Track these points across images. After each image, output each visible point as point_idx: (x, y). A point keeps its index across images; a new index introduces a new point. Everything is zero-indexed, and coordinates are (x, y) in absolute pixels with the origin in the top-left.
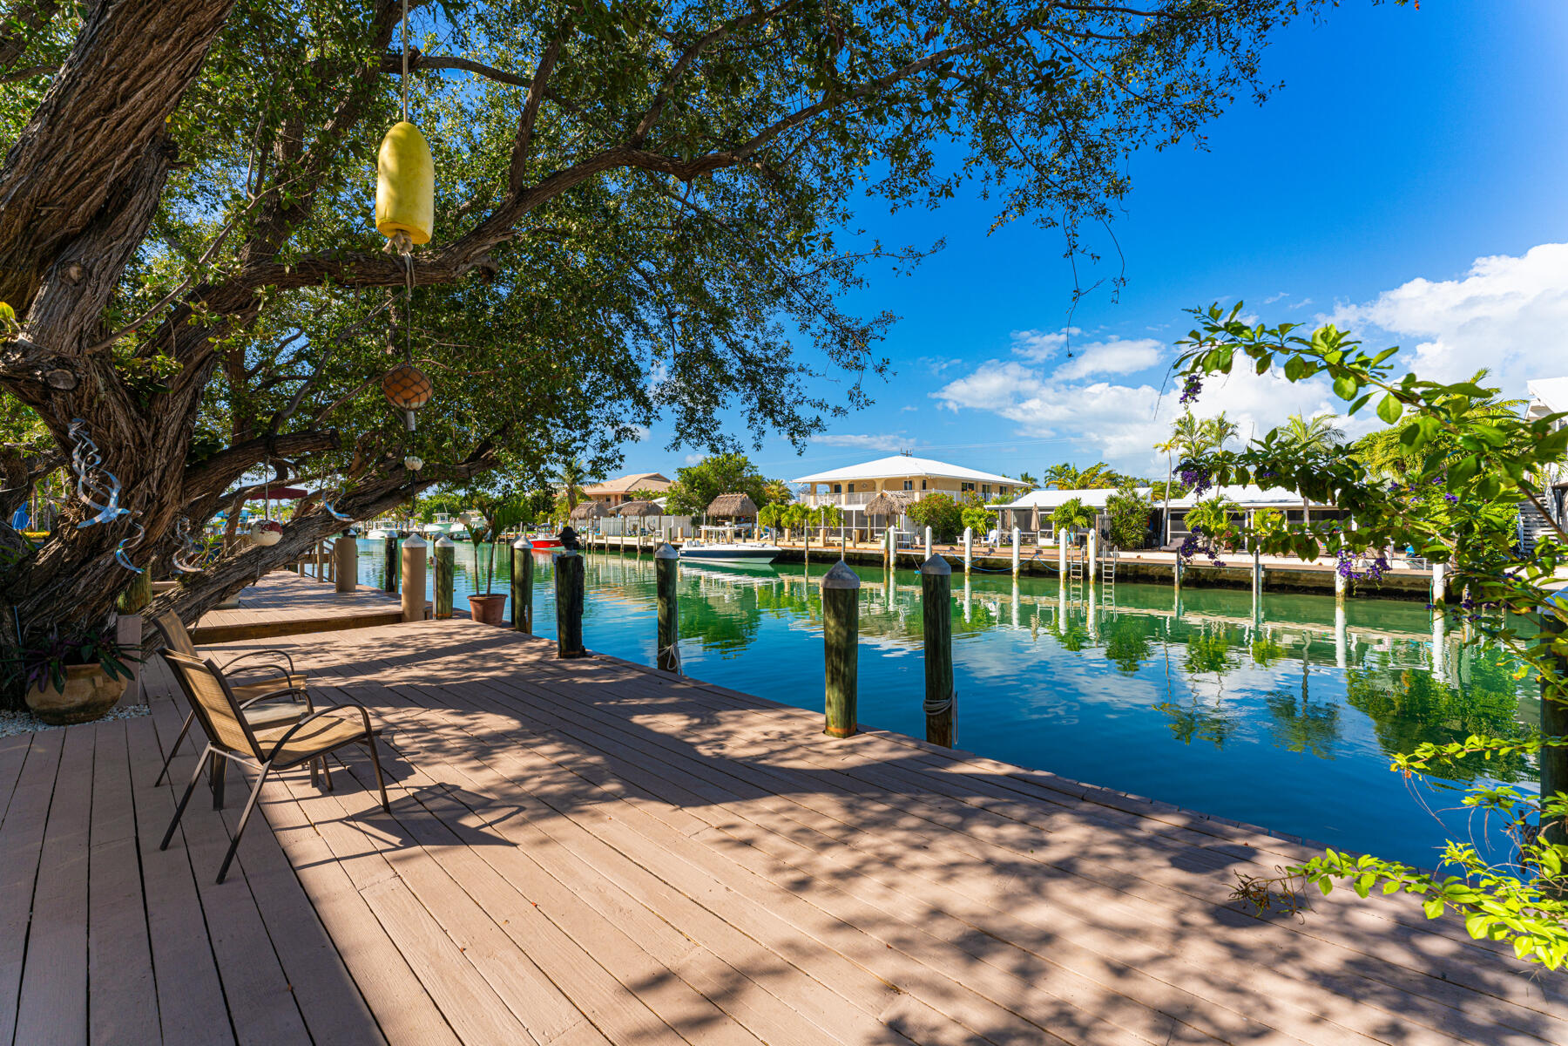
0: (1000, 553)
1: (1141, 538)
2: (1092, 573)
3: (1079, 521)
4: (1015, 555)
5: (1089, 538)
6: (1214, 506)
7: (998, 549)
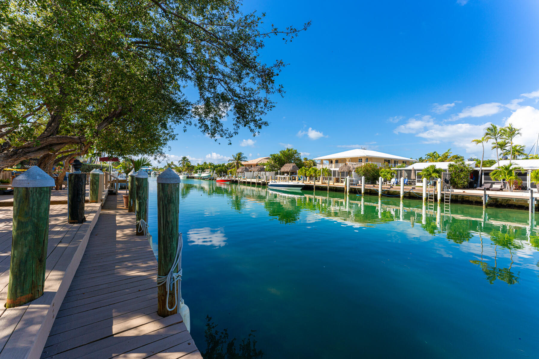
0: (395, 188)
1: (466, 183)
2: (439, 198)
3: (434, 175)
4: (401, 190)
5: (437, 182)
6: (507, 168)
7: (395, 187)
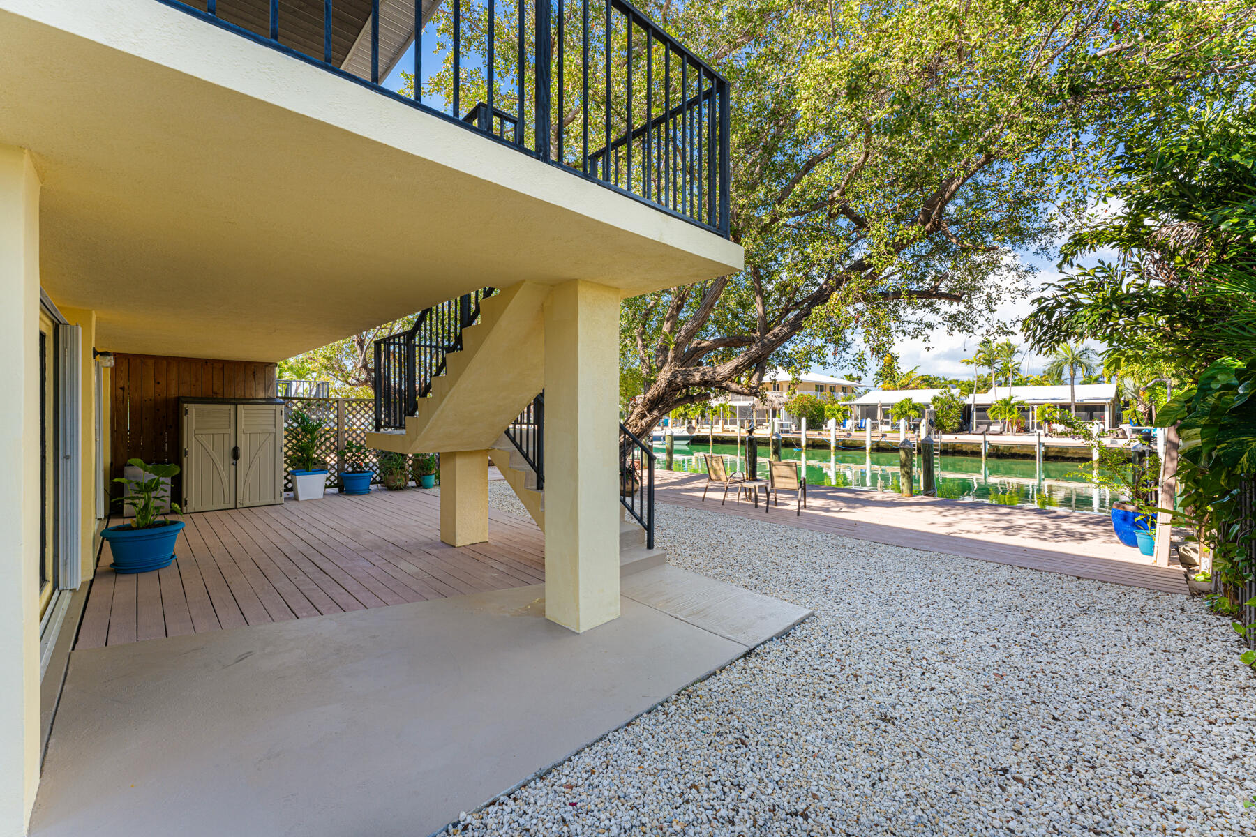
0: (856, 436)
1: (956, 425)
3: (912, 413)
4: (867, 437)
5: (921, 425)
6: (1007, 403)
7: (854, 433)
